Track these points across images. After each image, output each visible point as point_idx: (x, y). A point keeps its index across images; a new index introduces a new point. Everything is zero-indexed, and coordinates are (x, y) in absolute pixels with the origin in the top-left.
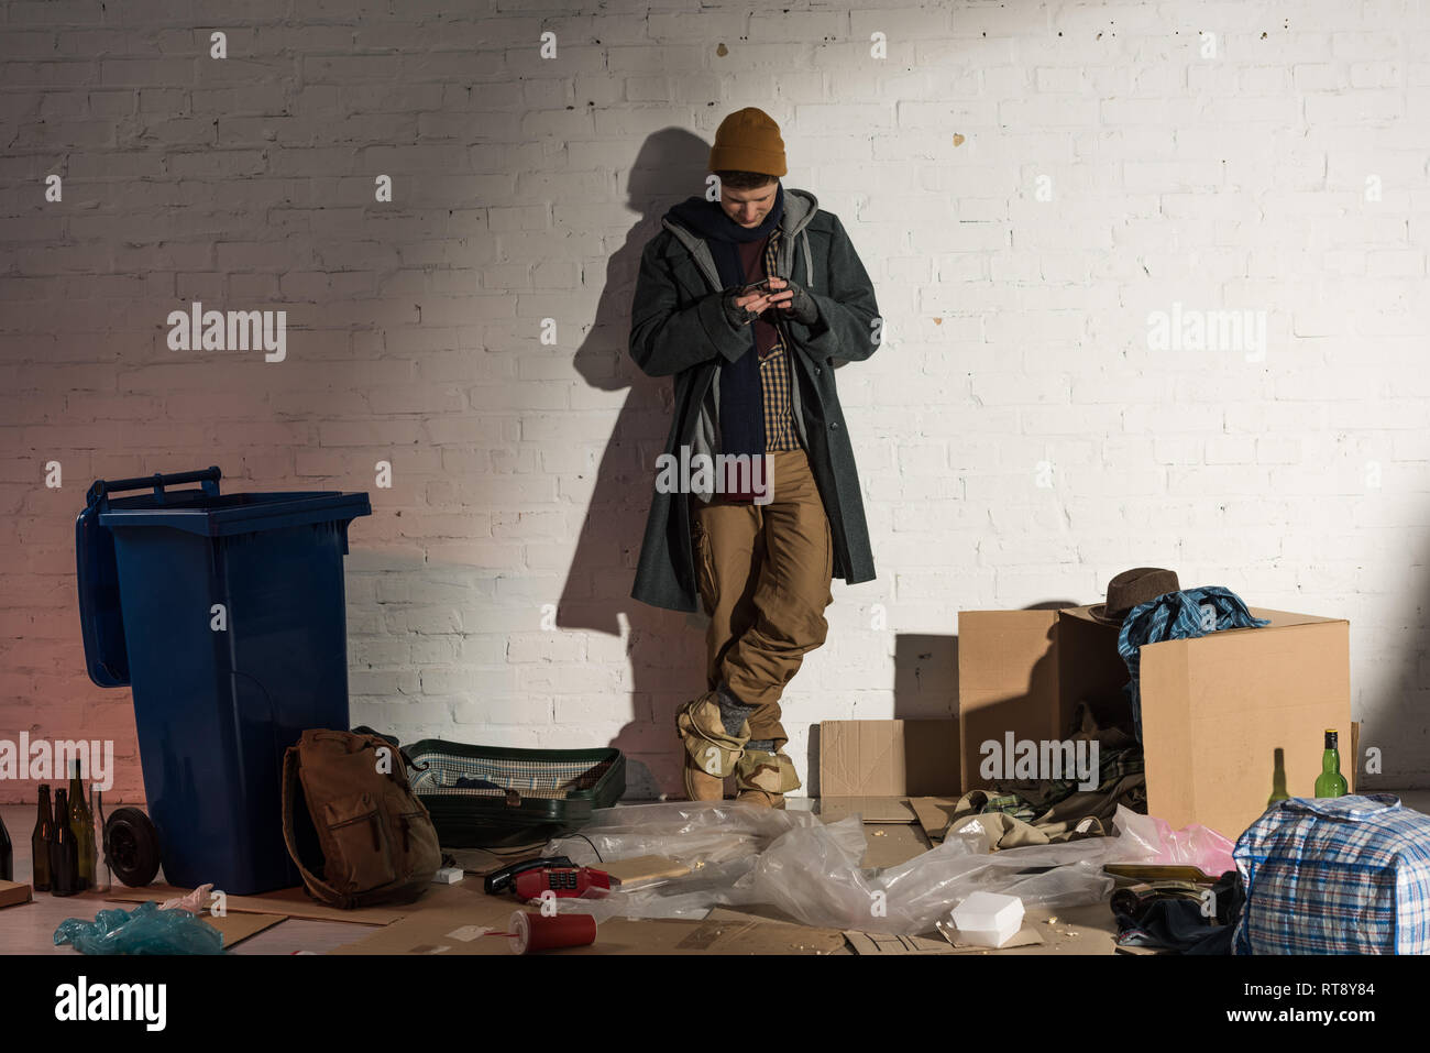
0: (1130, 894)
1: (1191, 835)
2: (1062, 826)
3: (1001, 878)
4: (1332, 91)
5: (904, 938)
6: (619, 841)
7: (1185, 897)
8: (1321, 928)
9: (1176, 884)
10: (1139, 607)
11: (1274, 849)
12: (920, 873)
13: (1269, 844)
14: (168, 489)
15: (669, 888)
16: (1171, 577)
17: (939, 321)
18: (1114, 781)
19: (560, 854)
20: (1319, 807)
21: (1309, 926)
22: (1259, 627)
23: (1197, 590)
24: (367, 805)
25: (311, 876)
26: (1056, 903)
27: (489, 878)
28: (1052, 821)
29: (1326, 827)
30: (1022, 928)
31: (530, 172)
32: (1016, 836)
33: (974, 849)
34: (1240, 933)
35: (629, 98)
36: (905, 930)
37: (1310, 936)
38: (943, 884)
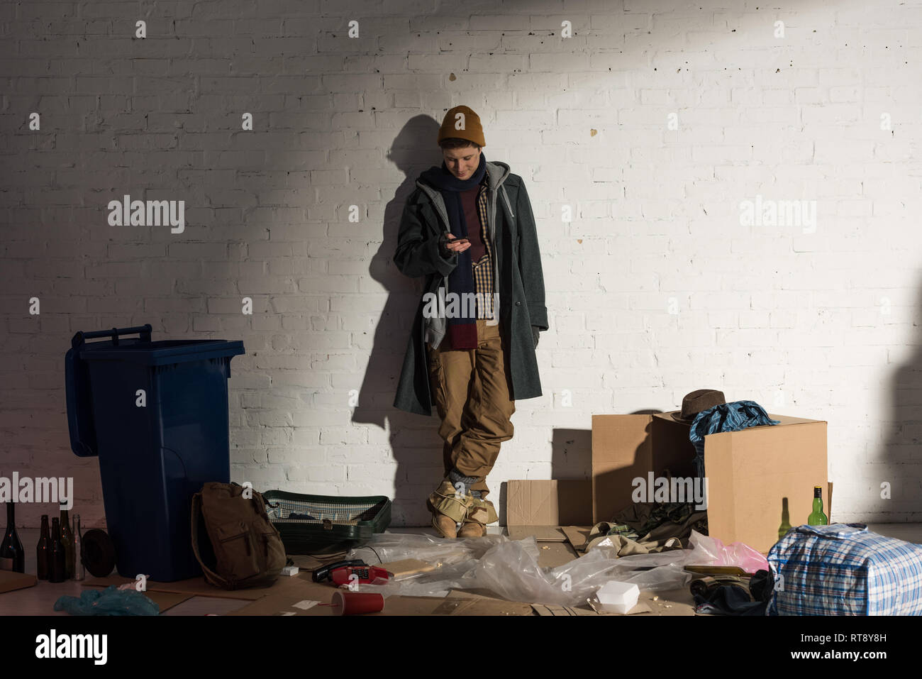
0: (703, 584)
1: (735, 548)
2: (655, 543)
3: (625, 573)
4: (819, 104)
5: (568, 609)
6: (392, 551)
7: (735, 585)
8: (821, 602)
9: (729, 577)
10: (702, 413)
11: (792, 555)
12: (576, 570)
13: (789, 553)
14: (120, 337)
15: (424, 578)
16: (721, 395)
17: (580, 241)
18: (686, 517)
19: (356, 558)
20: (819, 530)
21: (814, 601)
22: (773, 425)
23: (737, 403)
24: (243, 528)
25: (209, 571)
26: (657, 588)
27: (314, 573)
28: (649, 540)
29: (823, 542)
30: (638, 603)
31: (336, 150)
32: (629, 549)
33: (607, 555)
34: (771, 606)
35: (396, 105)
36: (568, 604)
37: (814, 607)
38: (590, 576)
